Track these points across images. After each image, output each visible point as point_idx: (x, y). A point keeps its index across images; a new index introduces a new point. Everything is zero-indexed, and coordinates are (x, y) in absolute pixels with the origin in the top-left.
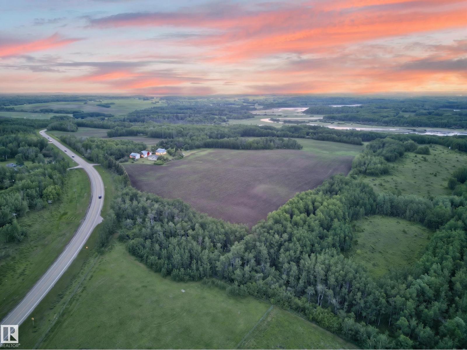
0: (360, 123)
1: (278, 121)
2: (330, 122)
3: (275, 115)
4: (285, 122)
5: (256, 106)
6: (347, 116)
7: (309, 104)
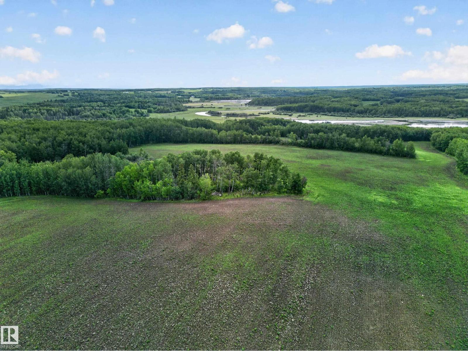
0: (326, 113)
1: (218, 114)
2: (287, 115)
3: (215, 108)
4: (228, 115)
5: (192, 99)
6: (306, 106)
7: (252, 97)
